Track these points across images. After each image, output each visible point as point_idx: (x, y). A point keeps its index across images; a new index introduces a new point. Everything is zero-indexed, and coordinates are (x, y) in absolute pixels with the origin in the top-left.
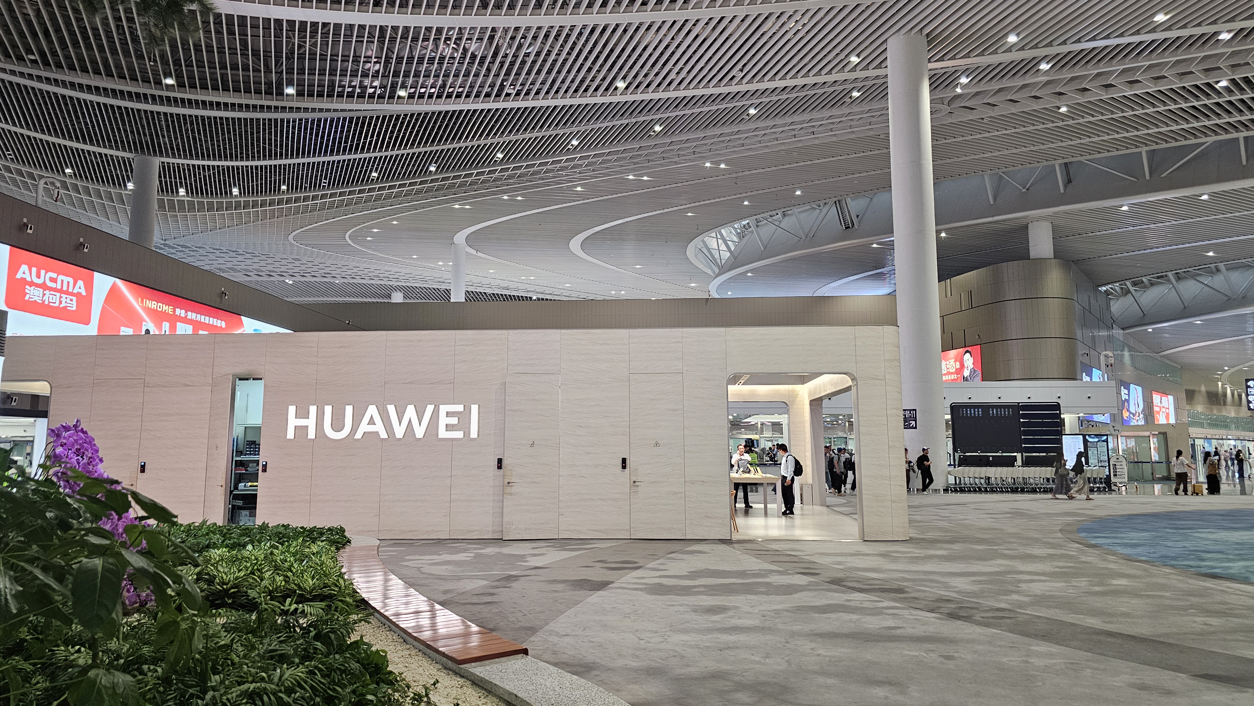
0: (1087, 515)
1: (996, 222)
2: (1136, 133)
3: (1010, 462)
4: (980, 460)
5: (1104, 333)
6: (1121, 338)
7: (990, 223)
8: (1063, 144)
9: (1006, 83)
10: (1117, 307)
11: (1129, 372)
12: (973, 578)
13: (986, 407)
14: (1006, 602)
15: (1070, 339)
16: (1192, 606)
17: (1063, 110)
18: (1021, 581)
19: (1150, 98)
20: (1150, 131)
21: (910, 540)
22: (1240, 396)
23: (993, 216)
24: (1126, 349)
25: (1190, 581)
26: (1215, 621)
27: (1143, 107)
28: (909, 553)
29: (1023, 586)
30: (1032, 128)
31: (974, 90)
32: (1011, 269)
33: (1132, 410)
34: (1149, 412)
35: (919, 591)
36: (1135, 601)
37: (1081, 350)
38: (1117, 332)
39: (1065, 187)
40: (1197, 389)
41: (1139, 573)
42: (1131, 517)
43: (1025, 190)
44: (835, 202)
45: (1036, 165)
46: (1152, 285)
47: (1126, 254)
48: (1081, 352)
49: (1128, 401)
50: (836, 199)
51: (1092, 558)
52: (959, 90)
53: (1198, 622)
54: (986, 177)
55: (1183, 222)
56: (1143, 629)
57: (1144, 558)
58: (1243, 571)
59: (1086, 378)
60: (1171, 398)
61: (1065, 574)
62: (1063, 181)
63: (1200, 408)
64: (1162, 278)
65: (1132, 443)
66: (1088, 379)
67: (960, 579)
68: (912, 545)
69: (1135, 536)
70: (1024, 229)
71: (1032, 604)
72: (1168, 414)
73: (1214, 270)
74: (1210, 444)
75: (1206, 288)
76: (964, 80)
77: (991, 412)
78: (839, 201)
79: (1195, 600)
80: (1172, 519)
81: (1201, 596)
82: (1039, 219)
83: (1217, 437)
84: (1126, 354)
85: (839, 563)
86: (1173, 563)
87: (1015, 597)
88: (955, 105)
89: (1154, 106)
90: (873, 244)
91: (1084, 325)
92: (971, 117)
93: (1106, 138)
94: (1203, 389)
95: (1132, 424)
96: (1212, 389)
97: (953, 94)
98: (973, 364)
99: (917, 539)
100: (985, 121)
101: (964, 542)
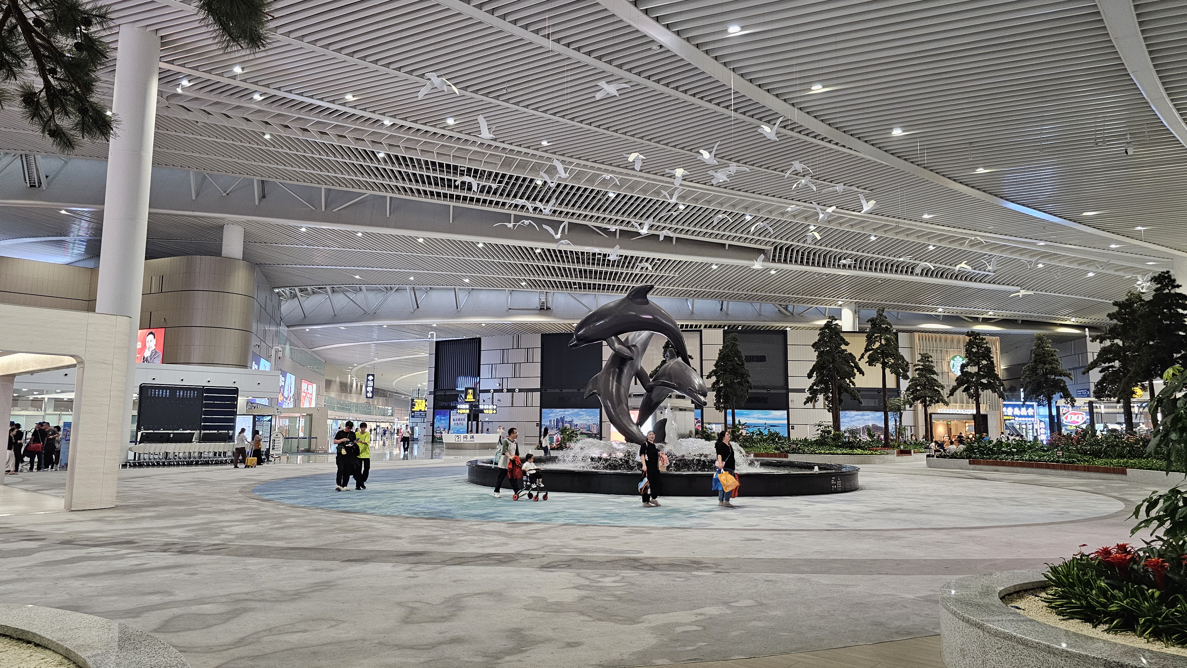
0: (256, 480)
1: (196, 217)
2: (319, 172)
3: (188, 439)
4: (161, 437)
5: (273, 328)
6: (286, 334)
7: (189, 216)
8: (263, 165)
9: (222, 99)
10: (287, 307)
11: (288, 362)
12: (187, 528)
13: (173, 389)
14: (218, 540)
15: (247, 331)
16: (336, 529)
17: (267, 137)
18: (223, 527)
19: (333, 149)
20: (329, 174)
21: (116, 508)
22: (361, 387)
23: (194, 211)
24: (288, 343)
25: (333, 516)
26: (350, 535)
27: (327, 155)
28: (120, 516)
29: (227, 530)
30: (239, 143)
31: (194, 95)
32: (203, 262)
33: (286, 395)
34: (297, 398)
35: (146, 541)
36: (302, 530)
37: (255, 341)
38: (283, 329)
39: (260, 200)
40: (333, 379)
41: (301, 514)
42: (287, 479)
43: (225, 194)
44: (21, 156)
45: (238, 175)
46: (314, 293)
47: (299, 266)
48: (254, 343)
49: (283, 387)
50: (23, 152)
51: (268, 508)
52: (179, 90)
53: (340, 537)
54: (191, 173)
55: (343, 249)
56: (311, 543)
57: (303, 505)
58: (363, 508)
59: (255, 366)
60: (315, 386)
61: (254, 520)
62: (259, 196)
63: (333, 395)
64: (321, 289)
65: (287, 422)
66: (256, 367)
67: (176, 530)
68: (119, 511)
69: (293, 492)
70: (220, 228)
71: (236, 539)
72: (311, 399)
73: (358, 289)
74: (337, 424)
75: (351, 302)
76: (185, 83)
77: (178, 394)
78: (26, 156)
79: (337, 526)
80: (317, 480)
81: (340, 523)
82: (234, 223)
83: (342, 418)
84: (288, 347)
85: (59, 530)
86: (322, 506)
87: (223, 536)
88: (174, 101)
89: (335, 156)
90: (61, 210)
91: (259, 321)
92: (187, 117)
93: (297, 169)
94: (338, 379)
95: (284, 407)
96: (343, 380)
97: (173, 92)
98: (155, 345)
99: (122, 506)
100: (199, 124)
101: (166, 505)
